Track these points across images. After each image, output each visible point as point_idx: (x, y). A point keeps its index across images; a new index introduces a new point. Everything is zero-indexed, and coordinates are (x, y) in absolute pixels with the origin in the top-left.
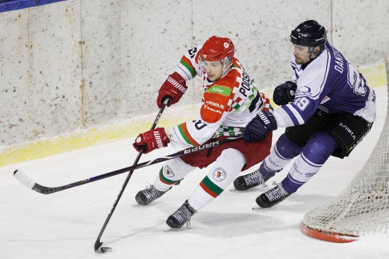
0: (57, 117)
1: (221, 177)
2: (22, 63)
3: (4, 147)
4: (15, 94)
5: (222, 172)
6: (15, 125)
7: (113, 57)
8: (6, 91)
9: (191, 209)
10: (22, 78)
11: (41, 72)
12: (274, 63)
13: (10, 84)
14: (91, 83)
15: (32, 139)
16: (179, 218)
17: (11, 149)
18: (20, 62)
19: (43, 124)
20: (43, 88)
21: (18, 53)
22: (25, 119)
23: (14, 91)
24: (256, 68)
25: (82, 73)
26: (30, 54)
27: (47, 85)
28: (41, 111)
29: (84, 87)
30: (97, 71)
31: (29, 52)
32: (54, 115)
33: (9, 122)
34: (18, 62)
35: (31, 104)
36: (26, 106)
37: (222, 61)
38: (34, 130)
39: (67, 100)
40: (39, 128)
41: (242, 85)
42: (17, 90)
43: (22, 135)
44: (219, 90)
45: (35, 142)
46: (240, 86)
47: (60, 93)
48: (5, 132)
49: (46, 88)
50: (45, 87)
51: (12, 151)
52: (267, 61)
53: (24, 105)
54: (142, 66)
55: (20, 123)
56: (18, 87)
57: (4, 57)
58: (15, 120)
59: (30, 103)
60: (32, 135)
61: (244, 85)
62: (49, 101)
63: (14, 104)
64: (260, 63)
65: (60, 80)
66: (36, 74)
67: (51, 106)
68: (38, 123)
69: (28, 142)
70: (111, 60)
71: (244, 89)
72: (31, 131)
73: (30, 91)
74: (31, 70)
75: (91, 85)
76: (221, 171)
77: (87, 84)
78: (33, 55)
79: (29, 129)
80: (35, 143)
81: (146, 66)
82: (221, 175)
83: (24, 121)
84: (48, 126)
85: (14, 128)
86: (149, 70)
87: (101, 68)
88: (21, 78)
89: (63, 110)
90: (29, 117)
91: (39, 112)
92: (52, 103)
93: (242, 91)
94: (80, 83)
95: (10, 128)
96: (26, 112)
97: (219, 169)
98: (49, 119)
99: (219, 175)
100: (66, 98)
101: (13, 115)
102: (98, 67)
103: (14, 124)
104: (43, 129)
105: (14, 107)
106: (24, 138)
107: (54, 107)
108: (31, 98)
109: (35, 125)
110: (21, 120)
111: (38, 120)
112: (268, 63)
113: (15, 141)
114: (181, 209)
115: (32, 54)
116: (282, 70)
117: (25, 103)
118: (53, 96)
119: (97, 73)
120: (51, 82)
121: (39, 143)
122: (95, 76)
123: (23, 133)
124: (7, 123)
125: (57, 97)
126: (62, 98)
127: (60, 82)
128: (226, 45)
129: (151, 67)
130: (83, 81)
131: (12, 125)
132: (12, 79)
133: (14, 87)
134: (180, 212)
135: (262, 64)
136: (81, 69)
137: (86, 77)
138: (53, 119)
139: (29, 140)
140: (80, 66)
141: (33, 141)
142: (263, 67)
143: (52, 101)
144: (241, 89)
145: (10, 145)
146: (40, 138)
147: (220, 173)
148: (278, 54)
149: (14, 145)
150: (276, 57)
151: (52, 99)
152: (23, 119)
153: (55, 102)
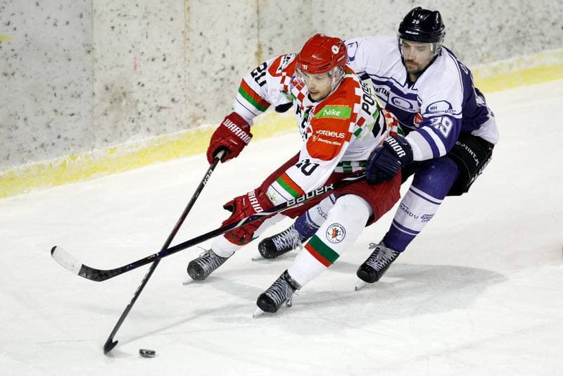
0: (224, 96)
1: (339, 237)
2: (174, 21)
3: (151, 138)
4: (165, 64)
5: (340, 230)
6: (165, 108)
7: (301, 13)
8: (153, 60)
9: (293, 284)
10: (175, 42)
11: (201, 34)
12: (527, 22)
13: (159, 49)
14: (271, 49)
15: (189, 126)
16: (274, 297)
17: (159, 139)
18: (172, 19)
19: (203, 106)
20: (204, 55)
21: (169, 7)
22: (180, 99)
23: (164, 60)
24: (501, 28)
25: (258, 35)
26: (186, 8)
27: (210, 52)
28: (202, 87)
29: (263, 54)
30: (279, 32)
31: (185, 5)
32: (220, 94)
33: (156, 103)
34: (170, 18)
35: (187, 78)
36: (180, 81)
37: (330, 73)
38: (192, 115)
39: (237, 72)
40: (199, 112)
41: (364, 98)
42: (167, 59)
43: (176, 122)
44: (333, 113)
45: (193, 131)
46: (362, 101)
47: (228, 62)
48: (151, 116)
49: (208, 57)
50: (208, 54)
51: (161, 144)
52: (516, 19)
53: (177, 80)
54: (342, 26)
55: (172, 105)
56: (169, 54)
57: (150, 13)
58: (165, 101)
59: (185, 77)
60: (190, 121)
61: (366, 98)
62: (213, 75)
63: (163, 77)
64: (507, 21)
65: (228, 44)
66: (194, 36)
67: (215, 80)
68: (197, 105)
69: (183, 131)
70: (299, 17)
71: (367, 105)
72: (188, 116)
73: (185, 59)
74: (187, 30)
75: (271, 51)
76: (338, 228)
77: (265, 50)
78: (191, 10)
79: (184, 113)
80: (192, 133)
81: (347, 25)
82: (339, 233)
83: (178, 102)
84: (210, 109)
85: (163, 112)
86: (352, 30)
87: (284, 28)
88: (173, 41)
89: (232, 86)
90: (185, 96)
91: (199, 89)
92: (216, 77)
93: (365, 107)
94: (255, 49)
95: (159, 111)
96: (180, 90)
97: (334, 225)
98: (213, 99)
99: (336, 233)
100: (236, 69)
101: (162, 94)
102: (281, 27)
103: (163, 105)
104: (204, 114)
105: (164, 82)
106: (178, 125)
107: (219, 84)
108: (187, 69)
109: (193, 107)
110: (173, 100)
111: (197, 101)
112: (519, 21)
113: (165, 130)
114: (277, 284)
115: (188, 9)
116: (538, 32)
117: (179, 77)
118: (217, 67)
119: (279, 35)
120: (215, 48)
121: (199, 132)
122: (277, 40)
123: (176, 119)
124: (154, 104)
125: (222, 68)
126: (230, 70)
127: (228, 47)
128: (335, 50)
129: (354, 27)
130: (259, 46)
131: (161, 107)
132: (160, 43)
133: (164, 55)
134: (276, 288)
135: (510, 23)
136: (256, 29)
137: (264, 41)
138: (218, 98)
139: (185, 128)
140: (256, 25)
141: (190, 130)
142: (510, 28)
143: (217, 74)
144: (364, 104)
145: (158, 135)
146: (199, 125)
147: (337, 231)
148: (531, 9)
149: (163, 135)
150: (529, 14)
151: (216, 70)
152: (176, 99)
153: (221, 75)
